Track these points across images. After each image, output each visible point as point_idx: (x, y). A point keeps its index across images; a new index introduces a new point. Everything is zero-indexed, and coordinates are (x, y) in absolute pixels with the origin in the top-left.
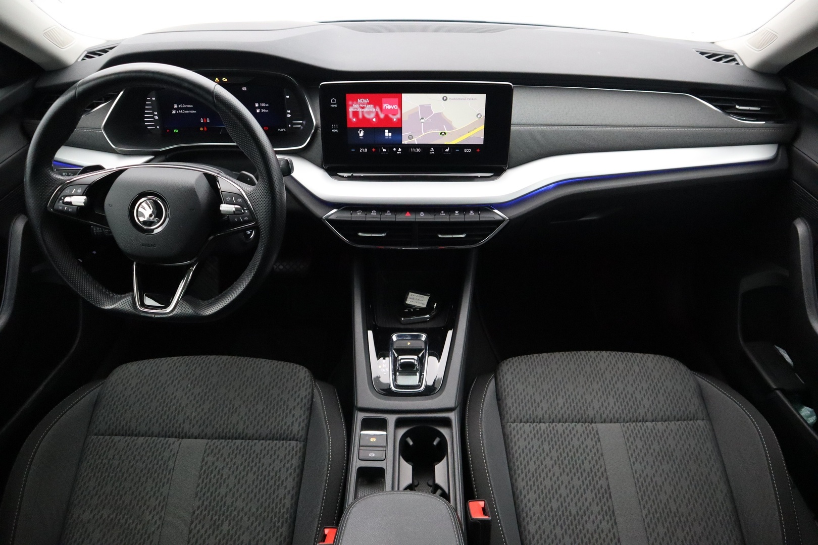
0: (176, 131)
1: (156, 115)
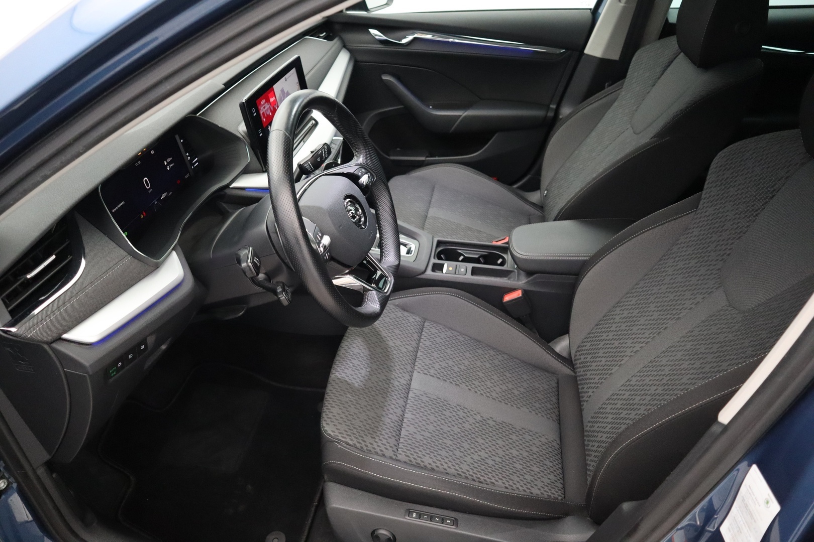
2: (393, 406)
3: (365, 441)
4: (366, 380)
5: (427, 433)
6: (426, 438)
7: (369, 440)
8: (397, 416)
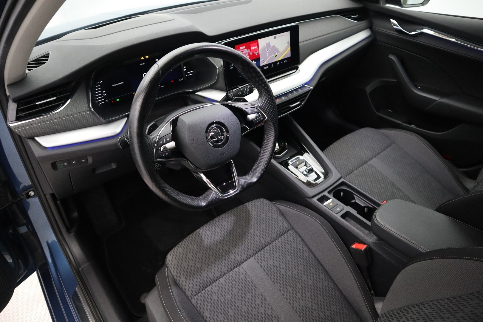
0: (118, 100)
1: (104, 93)
2: (216, 269)
3: (180, 278)
4: (214, 244)
5: (223, 298)
6: (219, 301)
7: (183, 278)
8: (214, 276)
